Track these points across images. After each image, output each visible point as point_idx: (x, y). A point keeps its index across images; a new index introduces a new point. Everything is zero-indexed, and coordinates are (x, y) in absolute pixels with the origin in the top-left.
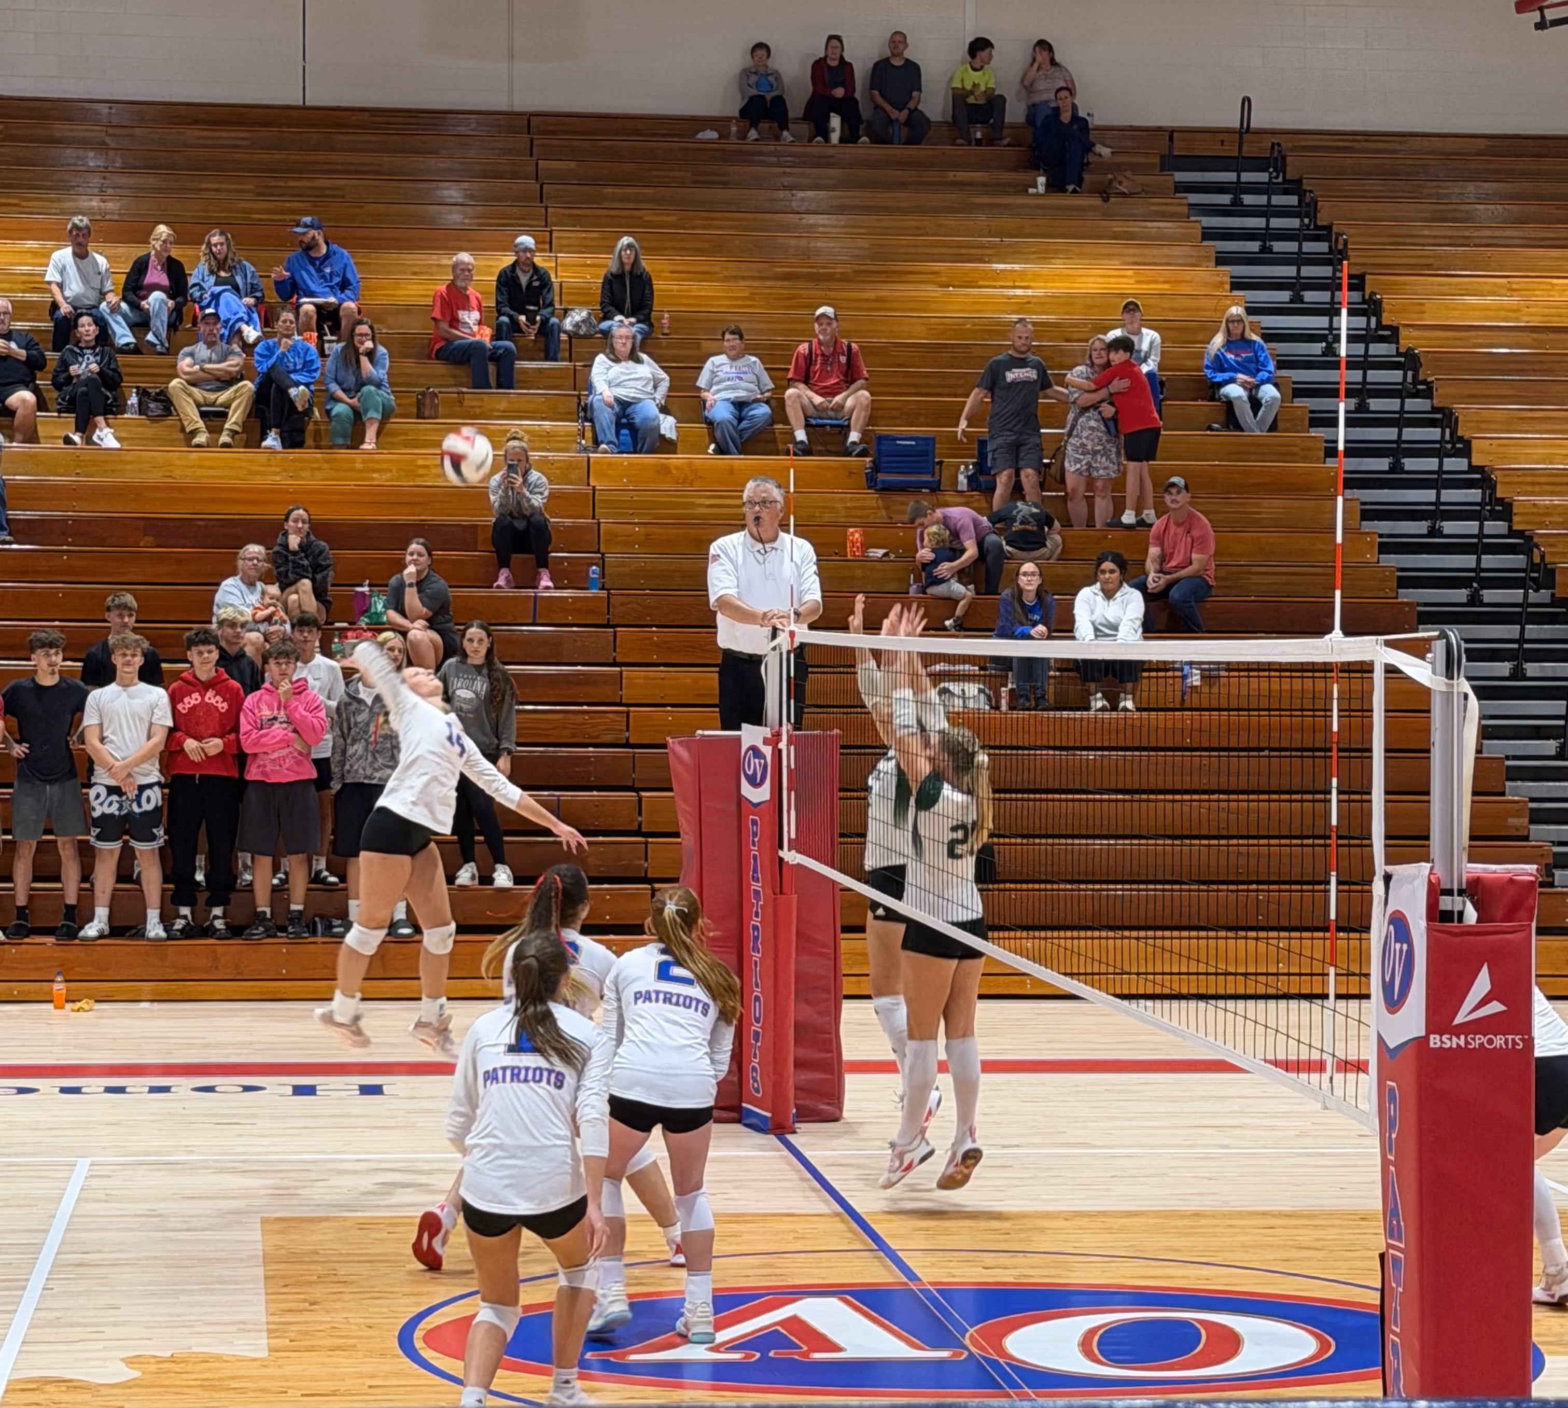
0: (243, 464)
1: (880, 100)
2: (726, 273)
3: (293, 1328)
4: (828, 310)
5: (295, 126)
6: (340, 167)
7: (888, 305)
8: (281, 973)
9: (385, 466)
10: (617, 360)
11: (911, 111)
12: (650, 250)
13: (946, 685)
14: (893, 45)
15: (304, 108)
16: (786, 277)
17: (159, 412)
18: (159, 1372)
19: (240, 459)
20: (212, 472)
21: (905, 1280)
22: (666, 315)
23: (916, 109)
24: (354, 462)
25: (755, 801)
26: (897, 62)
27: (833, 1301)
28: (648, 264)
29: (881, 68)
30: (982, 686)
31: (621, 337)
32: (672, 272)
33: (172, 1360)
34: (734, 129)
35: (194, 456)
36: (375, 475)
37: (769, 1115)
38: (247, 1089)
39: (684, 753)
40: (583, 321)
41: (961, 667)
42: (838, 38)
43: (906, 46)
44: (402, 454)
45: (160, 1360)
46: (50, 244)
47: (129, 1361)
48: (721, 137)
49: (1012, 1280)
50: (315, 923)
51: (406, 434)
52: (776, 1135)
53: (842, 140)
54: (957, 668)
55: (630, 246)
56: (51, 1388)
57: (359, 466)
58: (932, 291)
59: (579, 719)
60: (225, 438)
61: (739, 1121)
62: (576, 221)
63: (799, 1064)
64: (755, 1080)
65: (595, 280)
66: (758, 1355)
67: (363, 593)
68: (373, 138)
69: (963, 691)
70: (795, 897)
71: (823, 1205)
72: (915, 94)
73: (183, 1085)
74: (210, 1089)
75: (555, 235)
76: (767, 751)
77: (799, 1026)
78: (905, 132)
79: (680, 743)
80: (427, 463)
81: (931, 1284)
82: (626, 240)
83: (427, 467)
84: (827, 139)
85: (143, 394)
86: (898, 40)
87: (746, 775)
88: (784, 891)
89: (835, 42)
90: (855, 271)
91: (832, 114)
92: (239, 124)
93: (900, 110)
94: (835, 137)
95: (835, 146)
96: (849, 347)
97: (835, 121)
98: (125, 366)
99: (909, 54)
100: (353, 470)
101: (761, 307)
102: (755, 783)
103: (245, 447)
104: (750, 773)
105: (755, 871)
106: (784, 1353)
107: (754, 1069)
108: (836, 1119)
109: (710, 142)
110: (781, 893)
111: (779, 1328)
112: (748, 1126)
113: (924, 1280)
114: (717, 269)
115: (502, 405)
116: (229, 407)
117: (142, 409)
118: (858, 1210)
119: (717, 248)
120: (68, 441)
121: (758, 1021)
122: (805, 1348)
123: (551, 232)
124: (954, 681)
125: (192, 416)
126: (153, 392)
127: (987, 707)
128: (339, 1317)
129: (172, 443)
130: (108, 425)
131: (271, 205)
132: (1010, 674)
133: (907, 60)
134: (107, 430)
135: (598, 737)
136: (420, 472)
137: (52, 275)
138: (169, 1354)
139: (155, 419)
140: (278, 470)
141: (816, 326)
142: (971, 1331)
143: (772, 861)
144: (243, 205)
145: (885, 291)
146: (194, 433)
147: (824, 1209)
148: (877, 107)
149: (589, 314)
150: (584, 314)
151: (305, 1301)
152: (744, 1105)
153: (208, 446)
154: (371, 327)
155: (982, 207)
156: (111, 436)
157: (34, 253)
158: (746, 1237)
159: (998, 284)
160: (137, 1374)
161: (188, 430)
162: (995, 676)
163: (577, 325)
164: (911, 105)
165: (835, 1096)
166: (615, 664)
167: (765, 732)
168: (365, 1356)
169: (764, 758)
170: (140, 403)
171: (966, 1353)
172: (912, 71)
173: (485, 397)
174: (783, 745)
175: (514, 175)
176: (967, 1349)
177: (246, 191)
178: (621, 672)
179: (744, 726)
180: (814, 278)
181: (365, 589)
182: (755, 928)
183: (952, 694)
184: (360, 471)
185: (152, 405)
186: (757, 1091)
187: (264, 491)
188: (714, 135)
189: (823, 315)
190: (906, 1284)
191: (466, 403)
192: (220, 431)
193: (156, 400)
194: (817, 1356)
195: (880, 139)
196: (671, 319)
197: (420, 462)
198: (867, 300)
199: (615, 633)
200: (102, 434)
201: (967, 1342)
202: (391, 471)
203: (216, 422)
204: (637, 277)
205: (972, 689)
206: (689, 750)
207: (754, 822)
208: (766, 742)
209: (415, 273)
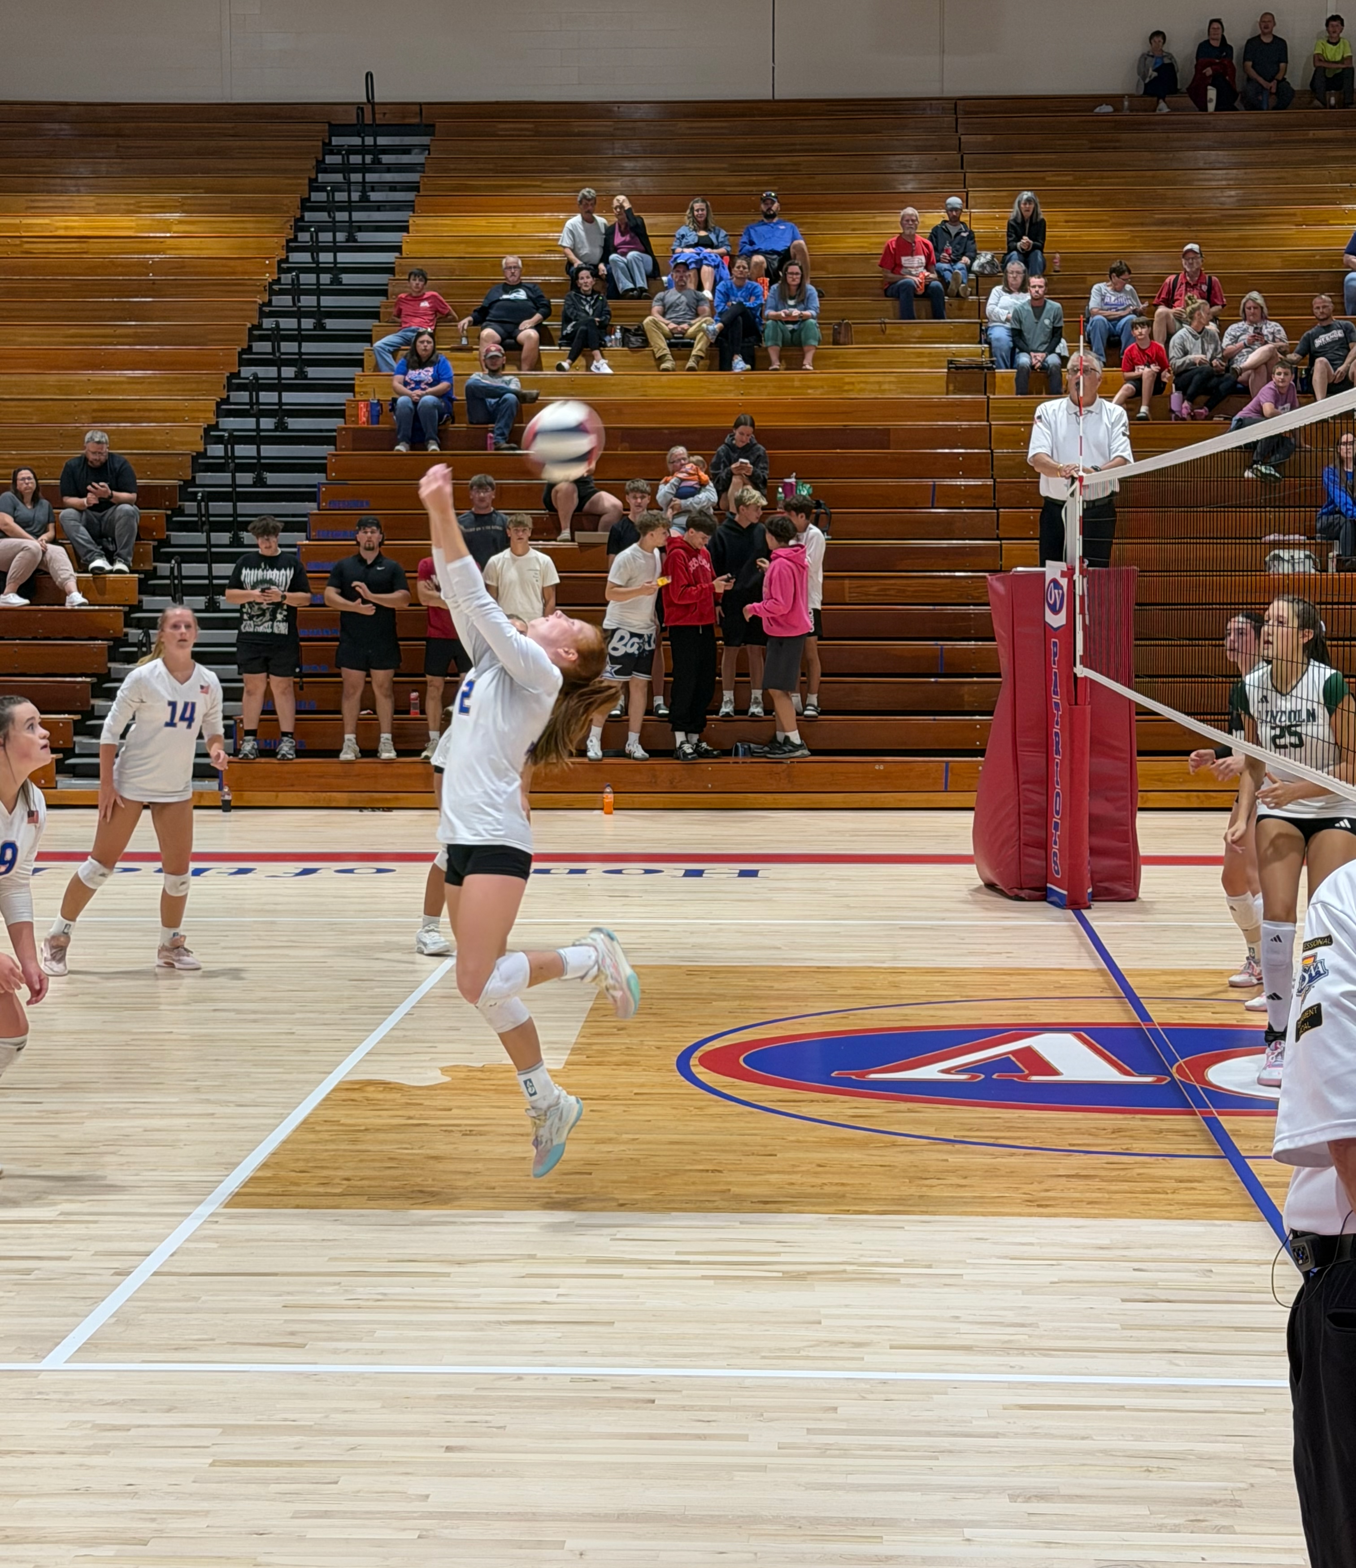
0: (703, 384)
1: (1253, 74)
2: (1112, 221)
3: (595, 1047)
4: (1195, 247)
5: (765, 116)
6: (798, 147)
7: (1250, 242)
8: (707, 787)
9: (820, 383)
10: (1010, 292)
11: (1279, 82)
12: (1046, 204)
13: (1276, 552)
14: (1263, 25)
15: (774, 101)
16: (1164, 222)
17: (638, 344)
18: (467, 1078)
19: (701, 381)
20: (679, 392)
21: (1139, 1021)
22: (1058, 255)
23: (1284, 79)
24: (793, 380)
25: (1055, 626)
26: (1267, 40)
27: (1069, 1037)
28: (1044, 214)
29: (1254, 44)
30: (1307, 553)
31: (1012, 272)
32: (1067, 222)
33: (482, 1070)
34: (1126, 103)
35: (664, 378)
36: (810, 391)
37: (1065, 892)
38: (647, 872)
39: (1000, 588)
40: (988, 263)
41: (1291, 537)
42: (1218, 21)
43: (1275, 24)
44: (831, 374)
45: (471, 1069)
46: (562, 216)
47: (444, 1070)
48: (1115, 110)
49: (1235, 1022)
50: (737, 748)
51: (837, 358)
52: (1073, 910)
53: (1217, 109)
54: (1286, 538)
55: (1029, 200)
56: (371, 1089)
57: (797, 384)
58: (1290, 230)
59: (964, 582)
60: (691, 363)
61: (1044, 898)
62: (988, 183)
63: (1095, 852)
64: (1055, 863)
65: (1001, 229)
66: (983, 1076)
67: (791, 484)
68: (827, 123)
69: (1293, 557)
70: (1088, 708)
71: (1090, 961)
72: (1282, 65)
73: (596, 869)
74: (619, 872)
75: (970, 195)
76: (1064, 582)
77: (1093, 818)
78: (1273, 101)
79: (998, 579)
80: (853, 380)
81: (1160, 1024)
82: (1026, 195)
83: (853, 383)
84: (1205, 109)
85: (624, 331)
86: (1267, 21)
87: (1049, 605)
88: (1079, 702)
89: (1216, 25)
90: (1223, 216)
91: (1209, 87)
92: (719, 116)
93: (1270, 81)
94: (1211, 107)
95: (1211, 114)
96: (1210, 278)
97: (1212, 93)
98: (614, 309)
99: (1278, 31)
100: (793, 387)
101: (1140, 248)
102: (1055, 611)
103: (709, 370)
104: (1052, 602)
105: (1056, 686)
106: (1006, 1076)
107: (1055, 853)
108: (1133, 900)
109: (1104, 115)
110: (1076, 704)
111: (1010, 1056)
112: (1052, 903)
113: (1156, 1021)
114: (1105, 218)
115: (918, 332)
116: (694, 339)
117: (624, 342)
118: (1120, 967)
119: (1107, 200)
120: (560, 368)
121: (1058, 813)
122: (1027, 1072)
123: (967, 193)
124: (1284, 549)
125: (660, 345)
126: (632, 328)
127: (1313, 571)
128: (635, 1040)
129: (648, 368)
130: (603, 357)
131: (739, 179)
132: (1336, 542)
133: (1275, 37)
134: (602, 361)
135: (978, 598)
136: (846, 388)
137: (566, 241)
138: (481, 1065)
139: (634, 350)
140: (730, 388)
141: (1184, 261)
142: (1181, 1061)
143: (1068, 677)
144: (722, 179)
145: (1250, 231)
146: (661, 360)
147: (1088, 964)
148: (1249, 79)
149: (993, 257)
150: (989, 257)
151: (614, 1027)
152: (1049, 885)
153: (674, 370)
154: (801, 268)
155: (1335, 160)
156: (605, 366)
157: (551, 223)
158: (1013, 986)
159: (1346, 222)
160: (446, 1079)
161: (657, 356)
162: (1321, 544)
163: (982, 266)
164: (1279, 77)
165: (1133, 880)
166: (998, 539)
167: (1062, 566)
168: (644, 1070)
169: (1062, 588)
170: (623, 338)
171: (1169, 1079)
172: (1280, 45)
173: (904, 327)
174: (1077, 577)
175: (943, 148)
176: (1171, 1075)
177: (721, 169)
178: (1001, 545)
179: (1048, 562)
180: (1188, 223)
181: (792, 480)
182: (1057, 733)
183: (1283, 560)
184: (798, 388)
185: (633, 339)
186: (1058, 873)
187: (719, 405)
188: (1108, 109)
189: (1191, 251)
190: (1139, 1024)
191: (887, 332)
192: (687, 358)
193: (635, 335)
194: (1035, 1078)
195: (1253, 106)
196: (1062, 260)
197: (847, 380)
198: (1231, 239)
199: (998, 513)
200: (598, 365)
201: (1174, 1071)
202: (822, 387)
203: (684, 351)
204: (1037, 223)
205: (1299, 554)
206: (1004, 584)
207: (1055, 643)
208: (1063, 574)
209: (854, 230)
